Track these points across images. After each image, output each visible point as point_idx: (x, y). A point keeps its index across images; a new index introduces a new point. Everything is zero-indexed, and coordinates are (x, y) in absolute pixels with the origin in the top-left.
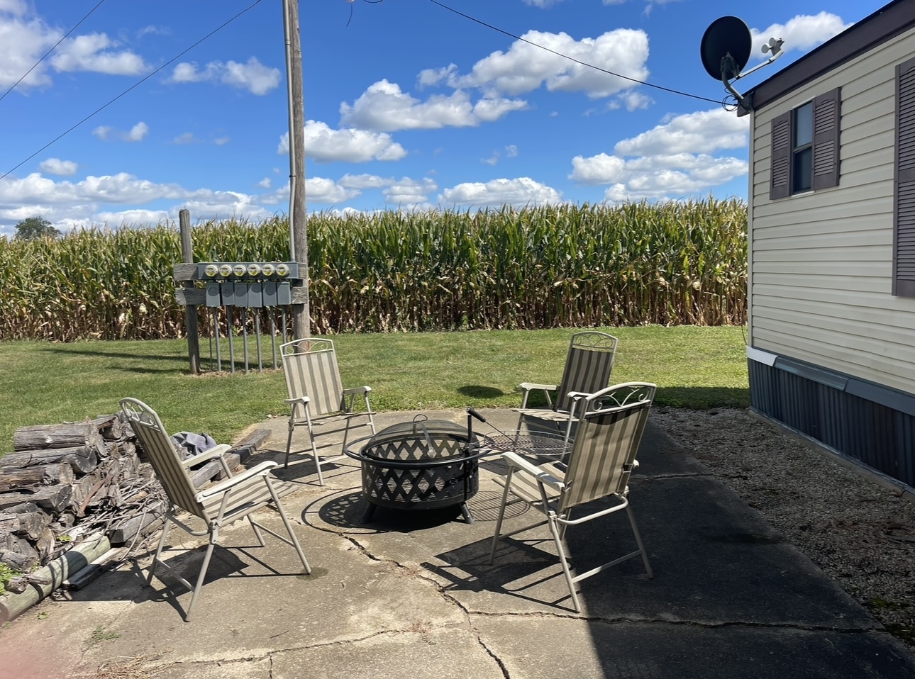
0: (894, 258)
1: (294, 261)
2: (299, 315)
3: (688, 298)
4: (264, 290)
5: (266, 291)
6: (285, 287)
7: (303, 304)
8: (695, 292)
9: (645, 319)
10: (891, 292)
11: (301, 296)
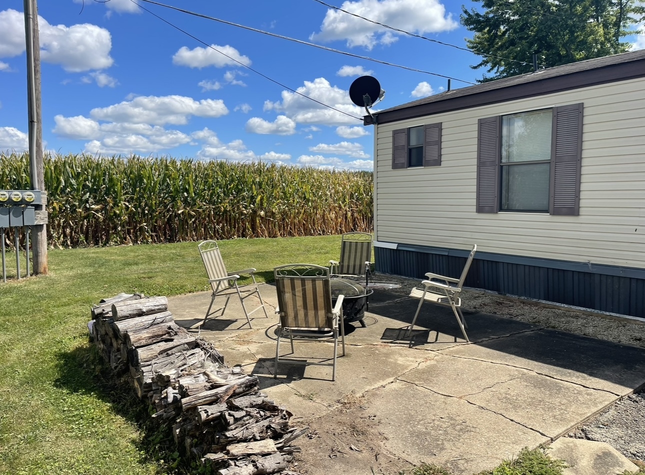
0: (477, 197)
1: (37, 190)
2: (39, 234)
3: (258, 221)
4: (11, 214)
5: (13, 214)
6: (30, 211)
7: (43, 225)
8: (262, 218)
9: (234, 235)
10: (475, 211)
11: (42, 218)
